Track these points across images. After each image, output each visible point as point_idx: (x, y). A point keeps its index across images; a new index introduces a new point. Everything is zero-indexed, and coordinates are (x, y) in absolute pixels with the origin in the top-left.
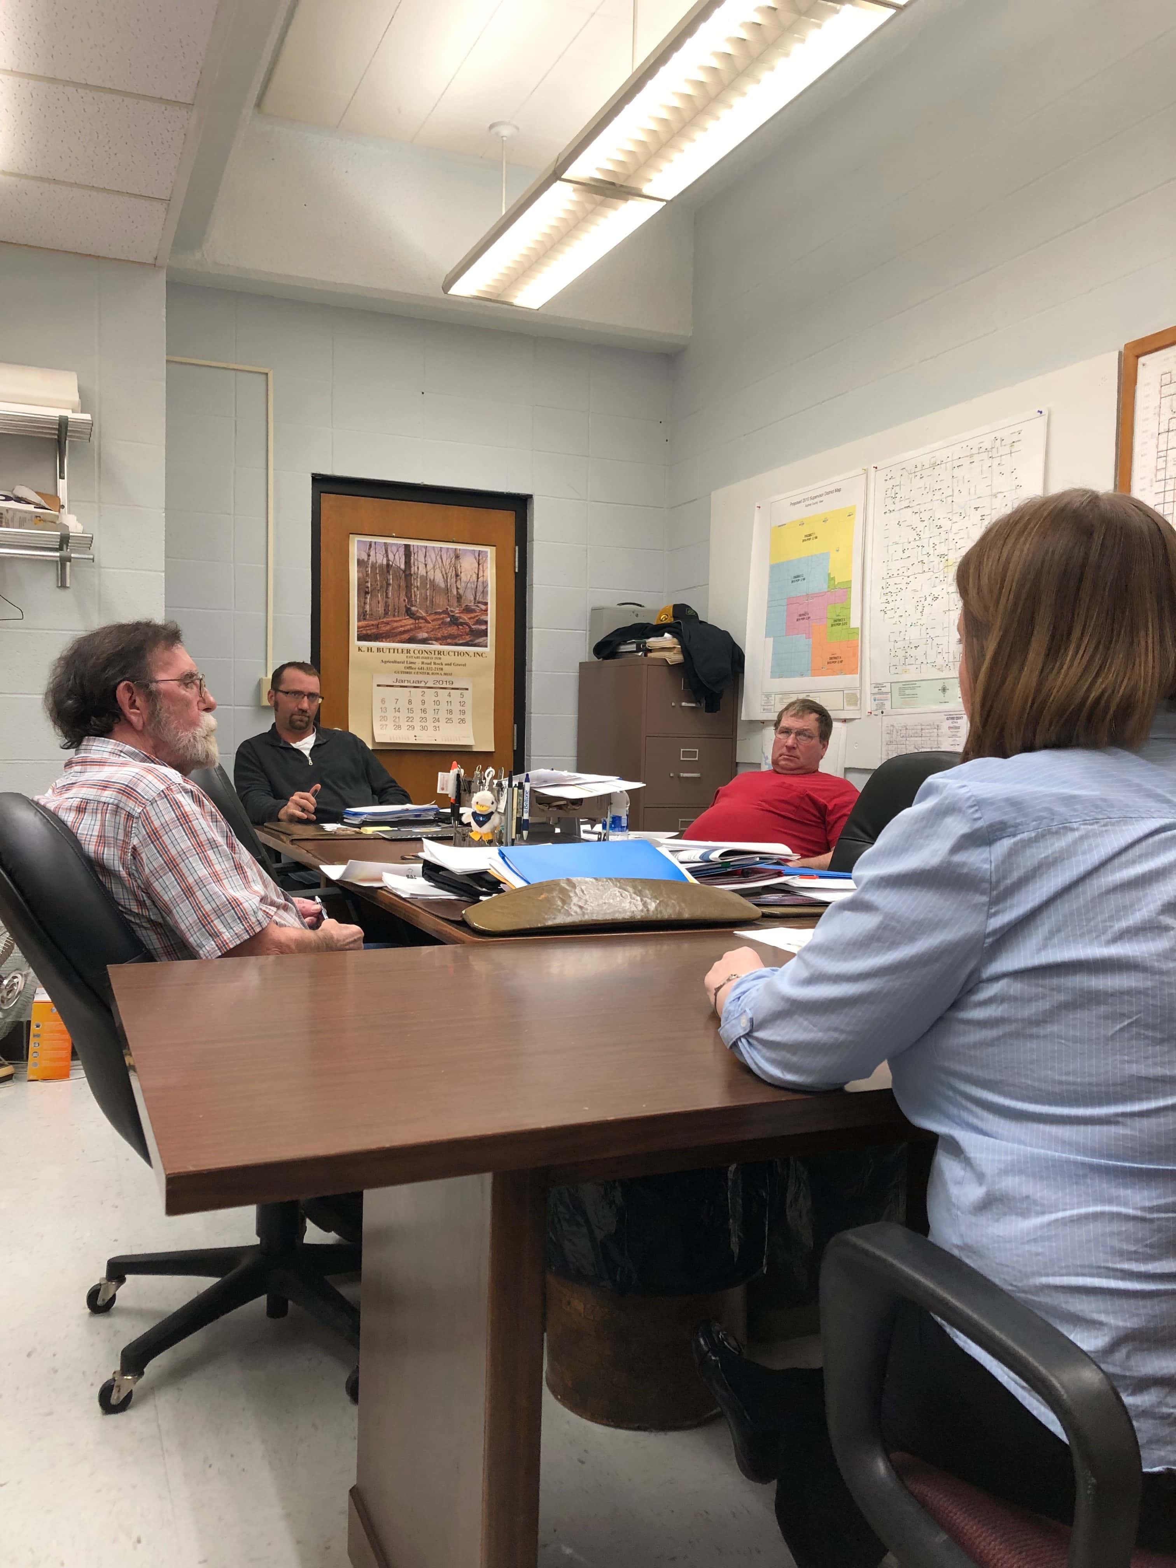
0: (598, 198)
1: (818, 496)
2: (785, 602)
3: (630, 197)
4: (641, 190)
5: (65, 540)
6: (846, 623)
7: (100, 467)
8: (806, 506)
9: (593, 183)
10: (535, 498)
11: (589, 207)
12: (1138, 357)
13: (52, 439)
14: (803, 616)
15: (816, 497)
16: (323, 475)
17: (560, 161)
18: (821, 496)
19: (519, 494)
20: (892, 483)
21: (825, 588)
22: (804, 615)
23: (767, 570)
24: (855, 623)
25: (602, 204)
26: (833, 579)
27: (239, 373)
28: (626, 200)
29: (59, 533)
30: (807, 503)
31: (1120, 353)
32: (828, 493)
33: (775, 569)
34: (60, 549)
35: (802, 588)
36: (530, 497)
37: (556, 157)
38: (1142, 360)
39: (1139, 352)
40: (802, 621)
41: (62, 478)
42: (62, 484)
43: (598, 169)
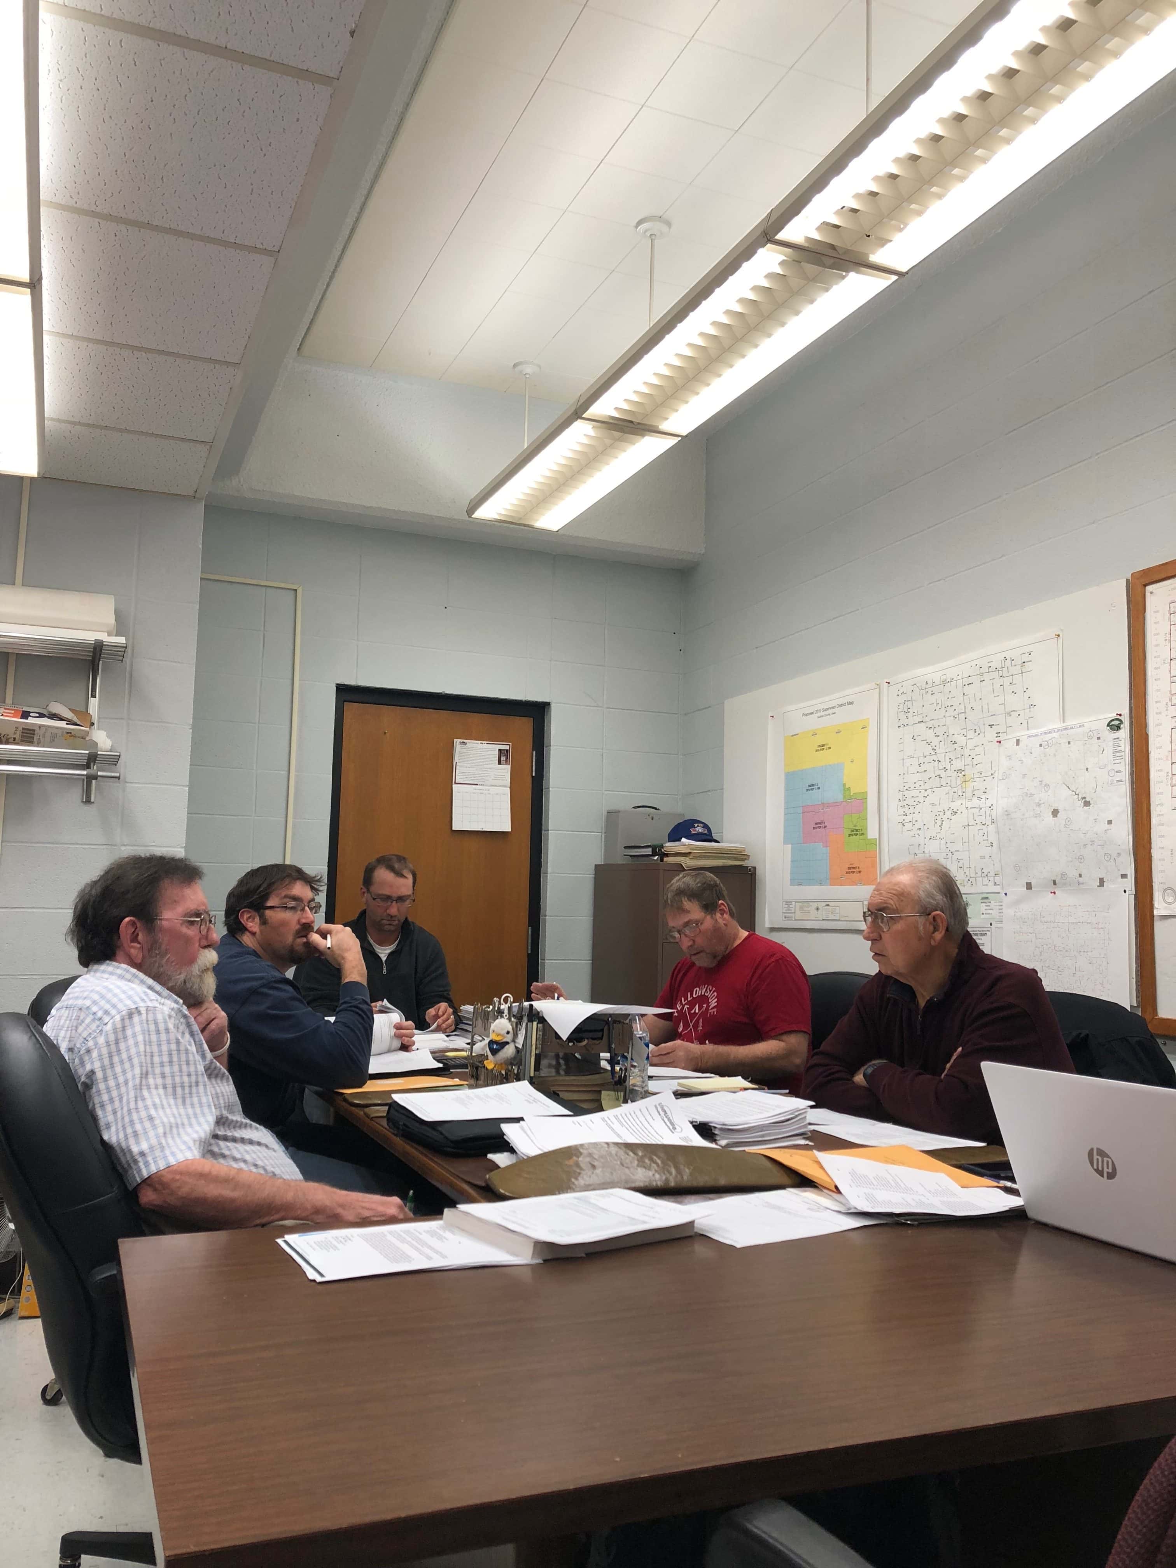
0: (616, 434)
1: (830, 708)
2: (800, 810)
3: (648, 433)
4: (657, 427)
5: (92, 759)
6: (863, 834)
7: (131, 687)
8: (819, 717)
9: (611, 421)
10: (553, 705)
11: (608, 441)
12: (1145, 586)
13: (86, 660)
14: (819, 825)
15: (828, 709)
16: (347, 685)
17: (581, 401)
18: (833, 708)
19: (536, 702)
20: (904, 698)
21: (840, 798)
22: (820, 823)
23: (783, 777)
24: (872, 833)
25: (620, 440)
26: (849, 789)
27: (269, 590)
28: (643, 436)
29: (87, 752)
30: (819, 714)
31: (1127, 581)
32: (840, 706)
33: (791, 778)
34: (87, 767)
35: (815, 797)
36: (548, 704)
37: (577, 398)
38: (1149, 588)
39: (1144, 581)
40: (818, 829)
41: (94, 696)
42: (94, 703)
43: (616, 409)
